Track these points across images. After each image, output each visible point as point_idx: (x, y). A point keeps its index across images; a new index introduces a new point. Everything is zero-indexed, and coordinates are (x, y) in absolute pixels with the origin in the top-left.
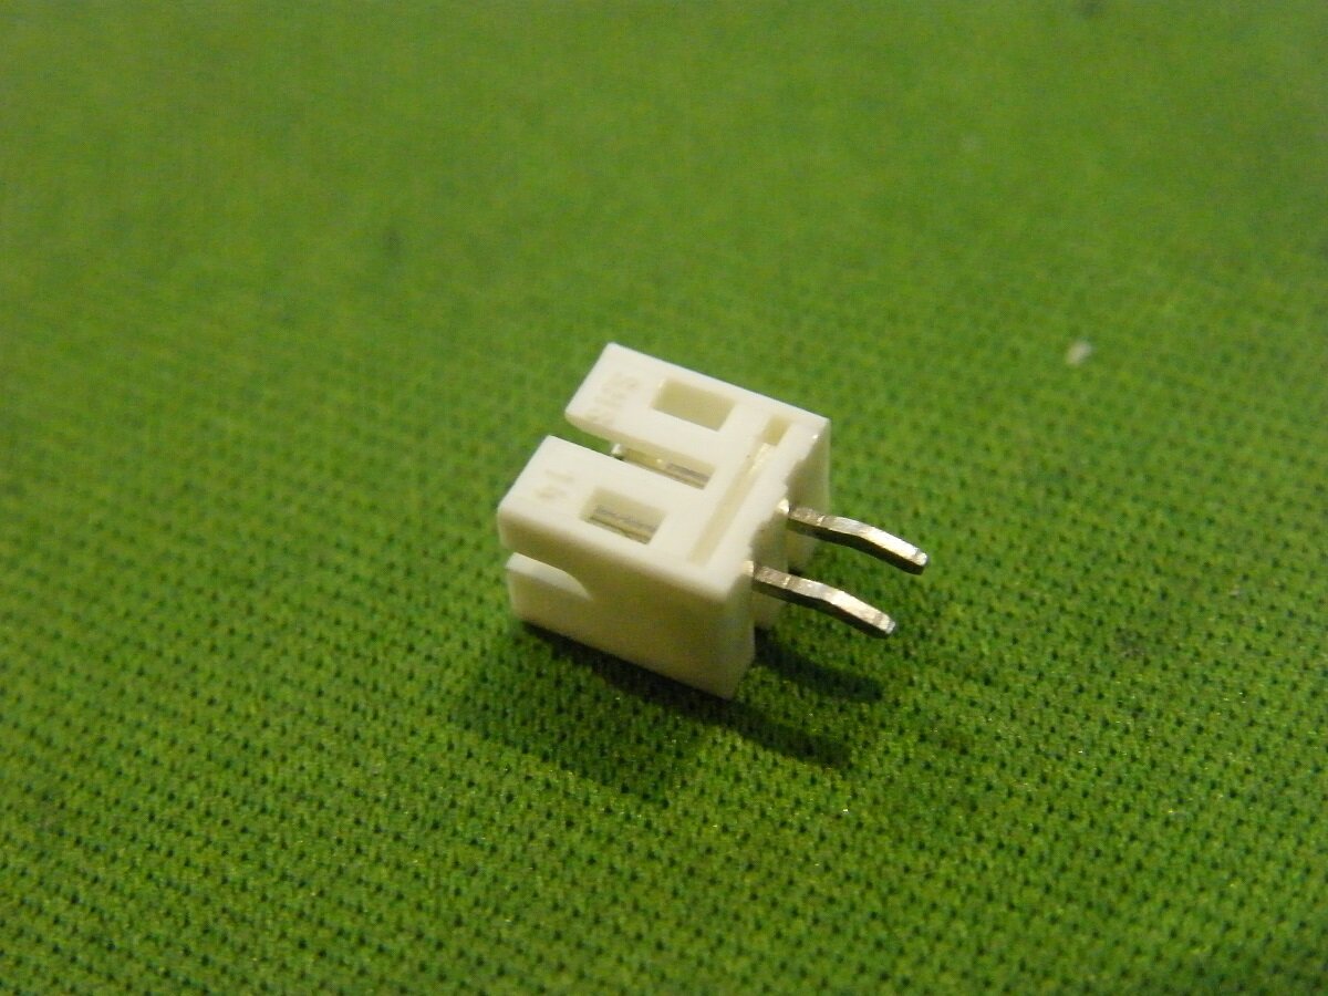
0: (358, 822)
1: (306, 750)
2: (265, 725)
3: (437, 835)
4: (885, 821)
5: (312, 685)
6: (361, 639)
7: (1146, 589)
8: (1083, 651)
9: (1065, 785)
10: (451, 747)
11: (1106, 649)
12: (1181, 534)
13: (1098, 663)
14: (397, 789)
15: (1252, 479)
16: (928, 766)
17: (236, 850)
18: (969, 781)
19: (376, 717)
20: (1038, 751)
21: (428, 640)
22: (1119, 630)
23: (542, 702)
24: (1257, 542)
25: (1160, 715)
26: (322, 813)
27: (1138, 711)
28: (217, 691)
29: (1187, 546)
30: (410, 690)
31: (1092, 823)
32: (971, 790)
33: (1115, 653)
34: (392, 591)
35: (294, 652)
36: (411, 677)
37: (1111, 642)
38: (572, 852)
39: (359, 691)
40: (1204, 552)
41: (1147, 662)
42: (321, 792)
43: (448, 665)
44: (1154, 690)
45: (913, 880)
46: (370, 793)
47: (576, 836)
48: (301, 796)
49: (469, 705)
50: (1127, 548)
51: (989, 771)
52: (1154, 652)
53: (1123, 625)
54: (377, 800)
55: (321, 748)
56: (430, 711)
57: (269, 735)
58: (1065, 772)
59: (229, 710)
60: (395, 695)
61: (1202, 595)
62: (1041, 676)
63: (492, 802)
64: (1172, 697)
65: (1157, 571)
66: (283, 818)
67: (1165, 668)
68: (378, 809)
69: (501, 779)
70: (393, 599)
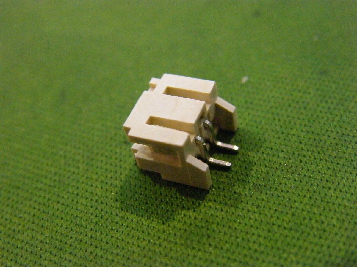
0: (41, 249)
1: (29, 231)
2: (20, 225)
3: (61, 252)
4: (183, 242)
5: (32, 214)
6: (46, 200)
7: (262, 172)
8: (243, 191)
9: (236, 229)
10: (67, 228)
11: (250, 189)
12: (274, 155)
13: (247, 193)
14: (52, 240)
15: (295, 138)
16: (197, 226)
17: (10, 258)
18: (208, 229)
19: (48, 221)
20: (228, 219)
21: (63, 200)
22: (254, 184)
23: (92, 214)
24: (296, 156)
25: (264, 207)
26: (32, 247)
27: (258, 206)
28: (8, 216)
29: (275, 159)
30: (57, 213)
31: (243, 239)
32: (208, 232)
33: (252, 190)
34: (55, 187)
35: (28, 205)
36: (58, 210)
37: (251, 188)
38: (96, 255)
39: (44, 214)
40: (280, 160)
41: (261, 192)
42: (32, 242)
43: (68, 206)
44: (263, 200)
45: (190, 258)
46: (45, 241)
47: (98, 250)
48: (27, 243)
49: (72, 216)
50: (257, 161)
51: (214, 226)
52: (264, 189)
53: (255, 182)
54: (46, 243)
55: (33, 230)
56: (62, 219)
57: (20, 227)
58: (236, 225)
59: (11, 221)
60: (53, 215)
61: (279, 172)
62: (230, 199)
63: (76, 242)
64: (268, 202)
65: (266, 166)
66: (22, 249)
67: (267, 194)
68: (47, 246)
69: (79, 236)
70: (54, 189)
